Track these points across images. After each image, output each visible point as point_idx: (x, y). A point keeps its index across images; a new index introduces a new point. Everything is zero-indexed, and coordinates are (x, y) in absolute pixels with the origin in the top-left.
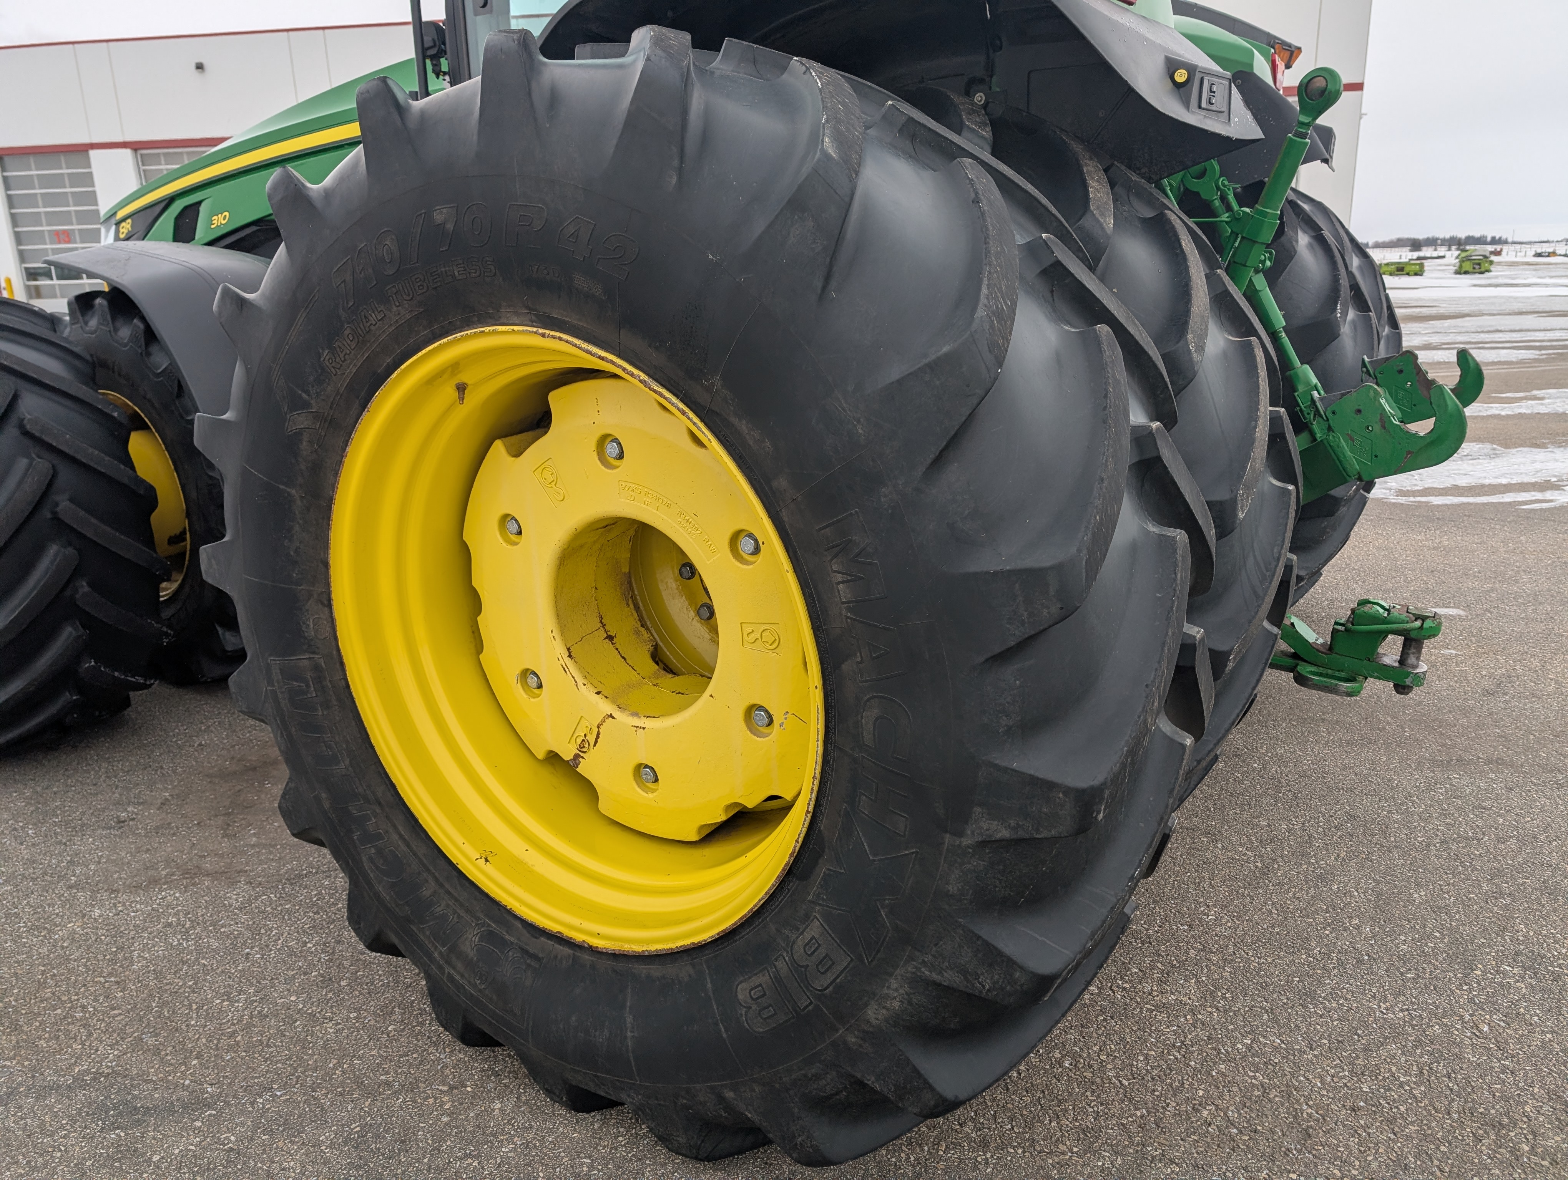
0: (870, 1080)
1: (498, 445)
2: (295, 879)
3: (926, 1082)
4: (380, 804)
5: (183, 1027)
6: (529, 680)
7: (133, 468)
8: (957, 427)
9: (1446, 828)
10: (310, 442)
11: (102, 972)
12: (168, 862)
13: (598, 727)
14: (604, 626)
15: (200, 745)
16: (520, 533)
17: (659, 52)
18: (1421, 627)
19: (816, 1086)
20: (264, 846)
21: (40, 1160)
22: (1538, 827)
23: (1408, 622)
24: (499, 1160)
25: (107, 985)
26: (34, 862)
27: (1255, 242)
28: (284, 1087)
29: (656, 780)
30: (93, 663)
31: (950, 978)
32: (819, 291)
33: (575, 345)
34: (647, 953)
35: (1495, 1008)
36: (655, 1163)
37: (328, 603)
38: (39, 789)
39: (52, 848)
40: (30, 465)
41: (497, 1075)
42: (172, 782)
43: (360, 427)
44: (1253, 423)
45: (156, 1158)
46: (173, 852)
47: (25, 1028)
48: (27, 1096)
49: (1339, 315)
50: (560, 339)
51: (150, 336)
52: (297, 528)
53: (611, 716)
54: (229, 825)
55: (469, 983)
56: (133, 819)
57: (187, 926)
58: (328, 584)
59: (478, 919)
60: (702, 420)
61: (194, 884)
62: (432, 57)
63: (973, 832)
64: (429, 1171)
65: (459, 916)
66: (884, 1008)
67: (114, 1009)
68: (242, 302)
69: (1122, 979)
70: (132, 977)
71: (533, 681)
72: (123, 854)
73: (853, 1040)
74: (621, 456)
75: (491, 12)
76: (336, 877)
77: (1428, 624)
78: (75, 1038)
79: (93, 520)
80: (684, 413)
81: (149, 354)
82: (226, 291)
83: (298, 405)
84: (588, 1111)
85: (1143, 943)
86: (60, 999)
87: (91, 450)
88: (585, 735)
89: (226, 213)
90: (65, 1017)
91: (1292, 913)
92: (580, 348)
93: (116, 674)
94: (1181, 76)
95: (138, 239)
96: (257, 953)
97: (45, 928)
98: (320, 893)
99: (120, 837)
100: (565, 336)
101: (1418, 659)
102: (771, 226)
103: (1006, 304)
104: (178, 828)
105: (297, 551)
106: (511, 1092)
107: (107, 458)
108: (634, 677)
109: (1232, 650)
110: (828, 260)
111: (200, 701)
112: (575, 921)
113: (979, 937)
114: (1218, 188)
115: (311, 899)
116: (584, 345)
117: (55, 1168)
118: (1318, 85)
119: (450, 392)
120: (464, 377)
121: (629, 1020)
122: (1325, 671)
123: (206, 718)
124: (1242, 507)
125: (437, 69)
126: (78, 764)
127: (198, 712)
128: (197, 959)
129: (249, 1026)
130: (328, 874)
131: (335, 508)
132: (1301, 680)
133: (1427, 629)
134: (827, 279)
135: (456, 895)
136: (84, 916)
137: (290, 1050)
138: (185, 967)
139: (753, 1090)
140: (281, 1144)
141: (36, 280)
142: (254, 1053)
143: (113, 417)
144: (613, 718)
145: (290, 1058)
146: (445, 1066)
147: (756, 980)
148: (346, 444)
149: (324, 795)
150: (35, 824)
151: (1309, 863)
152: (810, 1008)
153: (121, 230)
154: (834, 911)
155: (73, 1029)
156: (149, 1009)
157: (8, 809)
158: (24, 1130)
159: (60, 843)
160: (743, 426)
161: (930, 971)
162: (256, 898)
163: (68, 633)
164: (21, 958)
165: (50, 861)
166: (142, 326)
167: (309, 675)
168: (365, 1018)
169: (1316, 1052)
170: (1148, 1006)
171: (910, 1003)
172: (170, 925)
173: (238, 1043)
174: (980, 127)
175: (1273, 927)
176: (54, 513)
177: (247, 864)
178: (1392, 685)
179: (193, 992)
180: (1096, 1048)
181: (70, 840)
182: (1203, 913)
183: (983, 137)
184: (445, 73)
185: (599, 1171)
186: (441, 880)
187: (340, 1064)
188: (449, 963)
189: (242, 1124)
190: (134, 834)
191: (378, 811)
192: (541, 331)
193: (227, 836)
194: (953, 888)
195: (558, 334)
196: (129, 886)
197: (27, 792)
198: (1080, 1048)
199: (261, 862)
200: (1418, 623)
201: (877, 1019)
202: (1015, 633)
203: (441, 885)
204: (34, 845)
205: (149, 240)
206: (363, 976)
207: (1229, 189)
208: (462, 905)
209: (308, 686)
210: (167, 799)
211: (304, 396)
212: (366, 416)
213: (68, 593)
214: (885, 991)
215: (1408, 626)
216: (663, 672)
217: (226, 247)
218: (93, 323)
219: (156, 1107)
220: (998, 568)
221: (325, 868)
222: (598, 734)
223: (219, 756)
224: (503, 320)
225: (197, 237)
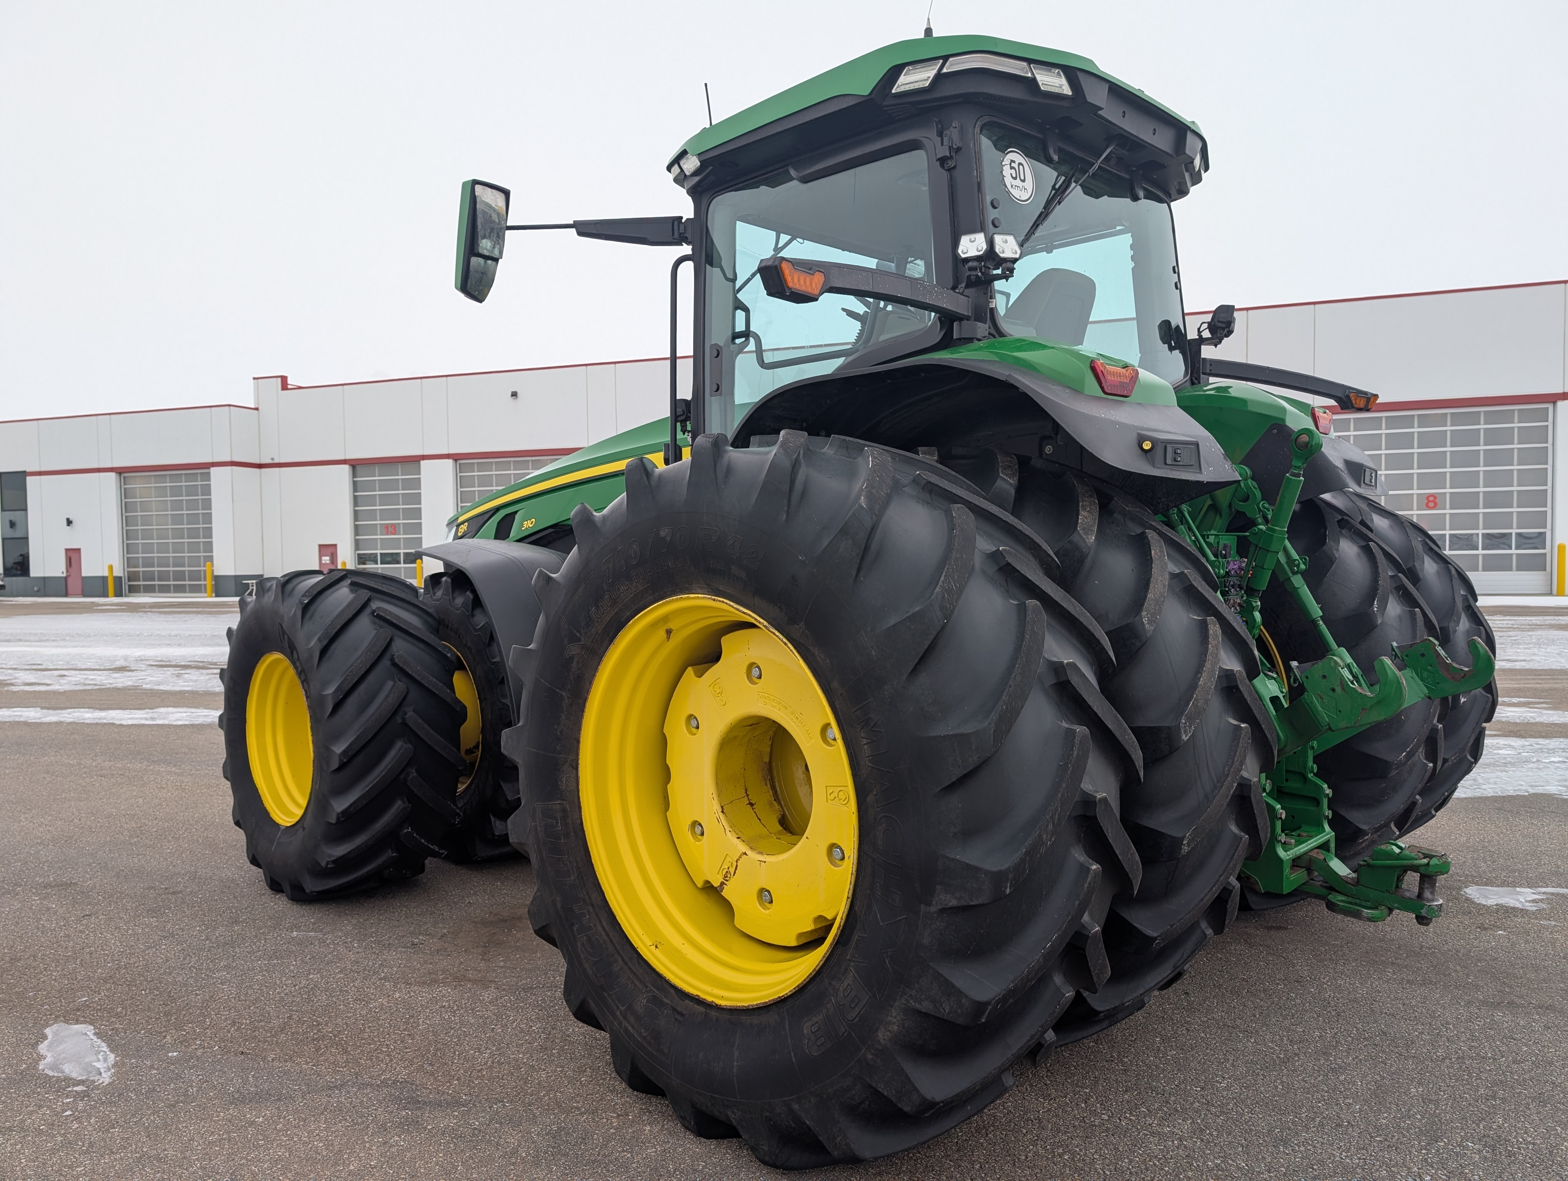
0: (881, 1088)
1: (690, 670)
2: (528, 989)
3: (914, 1086)
4: (593, 905)
5: (450, 1063)
6: (696, 829)
7: (454, 692)
8: (923, 652)
9: (1469, 1049)
10: (578, 663)
11: (399, 1028)
12: (444, 971)
13: (737, 862)
14: (748, 795)
15: (469, 903)
16: (697, 727)
17: (781, 451)
18: (1428, 864)
19: (848, 1095)
20: (509, 968)
21: (360, 1120)
22: (1559, 1056)
23: (1416, 859)
24: (644, 1156)
25: (402, 1035)
26: (358, 962)
27: (1268, 551)
28: (511, 1102)
29: (771, 902)
30: (410, 830)
31: (926, 1006)
32: (854, 576)
33: (730, 606)
34: (751, 1007)
35: (1443, 1167)
36: (748, 1171)
37: (575, 767)
38: (361, 920)
39: (369, 956)
40: (394, 686)
41: (650, 1112)
42: (449, 924)
43: (608, 654)
44: (1199, 675)
45: (429, 1127)
46: (447, 966)
47: (352, 1053)
48: (353, 1087)
49: (1376, 609)
50: (723, 602)
51: (477, 603)
52: (563, 717)
53: (745, 854)
54: (485, 953)
55: (637, 1032)
56: (422, 944)
57: (455, 1008)
58: (577, 755)
59: (647, 987)
60: (795, 648)
61: (461, 985)
62: (681, 422)
63: (936, 903)
64: (598, 1155)
65: (636, 985)
66: (888, 1031)
67: (407, 1048)
68: (550, 578)
69: (1131, 1113)
70: (419, 1033)
71: (698, 830)
72: (415, 964)
73: (871, 1057)
74: (760, 677)
75: (721, 395)
76: (555, 991)
77: (1434, 861)
78: (382, 1061)
79: (426, 726)
80: (785, 644)
81: (473, 616)
82: (541, 572)
83: (574, 639)
84: (708, 1138)
85: (1157, 1094)
86: (373, 1039)
87: (431, 678)
88: (728, 868)
89: (534, 520)
90: (376, 1050)
91: (1295, 1089)
92: (733, 607)
93: (423, 841)
94: (1147, 446)
95: (469, 538)
96: (499, 1028)
97: (364, 1001)
98: (544, 999)
99: (414, 953)
100: (725, 601)
101: (1432, 893)
102: (830, 542)
103: (956, 586)
104: (451, 952)
105: (561, 732)
106: (658, 1122)
107: (440, 684)
108: (765, 831)
109: (1185, 837)
110: (859, 561)
111: (471, 875)
112: (708, 989)
113: (942, 976)
114: (1260, 510)
115: (537, 1002)
116: (735, 606)
117: (369, 1125)
118: (1303, 440)
119: (663, 634)
120: (672, 625)
121: (736, 1054)
122: (1353, 901)
123: (474, 886)
124: (1185, 732)
125: (685, 428)
126: (387, 907)
127: (469, 882)
128: (460, 1028)
129: (491, 1067)
130: (550, 989)
131: (588, 704)
132: (1331, 906)
133: (1433, 866)
134: (859, 570)
135: (634, 970)
136: (389, 996)
137: (516, 1083)
138: (452, 1031)
139: (810, 1102)
140: (506, 1130)
141: (364, 564)
142: (493, 1081)
143: (447, 657)
144: (746, 854)
145: (516, 1087)
146: (617, 1104)
147: (815, 1019)
148: (599, 664)
149: (558, 899)
150: (358, 941)
151: (1327, 1060)
152: (845, 1034)
153: (460, 530)
154: (862, 964)
155: (381, 1056)
156: (428, 1051)
157: (341, 930)
158: (351, 1104)
159: (375, 953)
160: (816, 651)
161: (915, 1002)
162: (501, 998)
163: (398, 805)
164: (349, 1015)
165: (368, 963)
166: (471, 596)
167: (559, 815)
168: (567, 1071)
169: (1271, 1174)
170: (1145, 1132)
171: (904, 1027)
172: (444, 1007)
173: (483, 1076)
174: (1010, 478)
175: (1274, 1096)
176: (403, 719)
177: (496, 977)
178: (1414, 916)
179: (457, 1045)
180: (1093, 1151)
181: (381, 952)
182: (1217, 1082)
183: (1010, 484)
184: (689, 432)
185: (710, 1170)
186: (626, 959)
187: (547, 1094)
188: (625, 1018)
189: (483, 1117)
190: (423, 952)
191: (591, 910)
192: (713, 597)
193: (484, 960)
194: (926, 941)
195: (722, 599)
196: (419, 983)
197: (354, 922)
198: (1080, 1149)
199: (506, 977)
200: (1425, 861)
201: (884, 1039)
202: (956, 773)
203: (626, 964)
204: (358, 953)
205: (479, 538)
206: (568, 1049)
207: (1269, 511)
208: (638, 978)
209: (557, 822)
210: (445, 934)
211: (578, 634)
212: (612, 647)
213: (402, 776)
214: (889, 1018)
215: (1416, 862)
216: (784, 831)
217: (530, 543)
218: (439, 593)
219: (430, 1102)
220: (946, 734)
221: (549, 985)
222: (737, 866)
223: (482, 911)
224: (694, 591)
225: (511, 536)
